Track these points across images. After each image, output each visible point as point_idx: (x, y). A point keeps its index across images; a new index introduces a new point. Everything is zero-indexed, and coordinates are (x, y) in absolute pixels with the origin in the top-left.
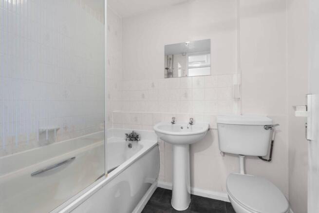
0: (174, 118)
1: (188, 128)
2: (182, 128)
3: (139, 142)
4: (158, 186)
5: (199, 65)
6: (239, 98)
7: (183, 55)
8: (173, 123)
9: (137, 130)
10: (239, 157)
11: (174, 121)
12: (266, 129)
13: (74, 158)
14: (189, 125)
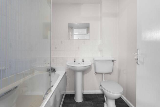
0: (75, 59)
1: (82, 63)
2: (79, 64)
3: (55, 72)
4: (66, 94)
5: (77, 34)
6: (102, 50)
7: (71, 28)
8: (75, 61)
9: (54, 66)
10: (102, 74)
11: (75, 60)
12: (112, 62)
13: (18, 86)
14: (83, 62)
